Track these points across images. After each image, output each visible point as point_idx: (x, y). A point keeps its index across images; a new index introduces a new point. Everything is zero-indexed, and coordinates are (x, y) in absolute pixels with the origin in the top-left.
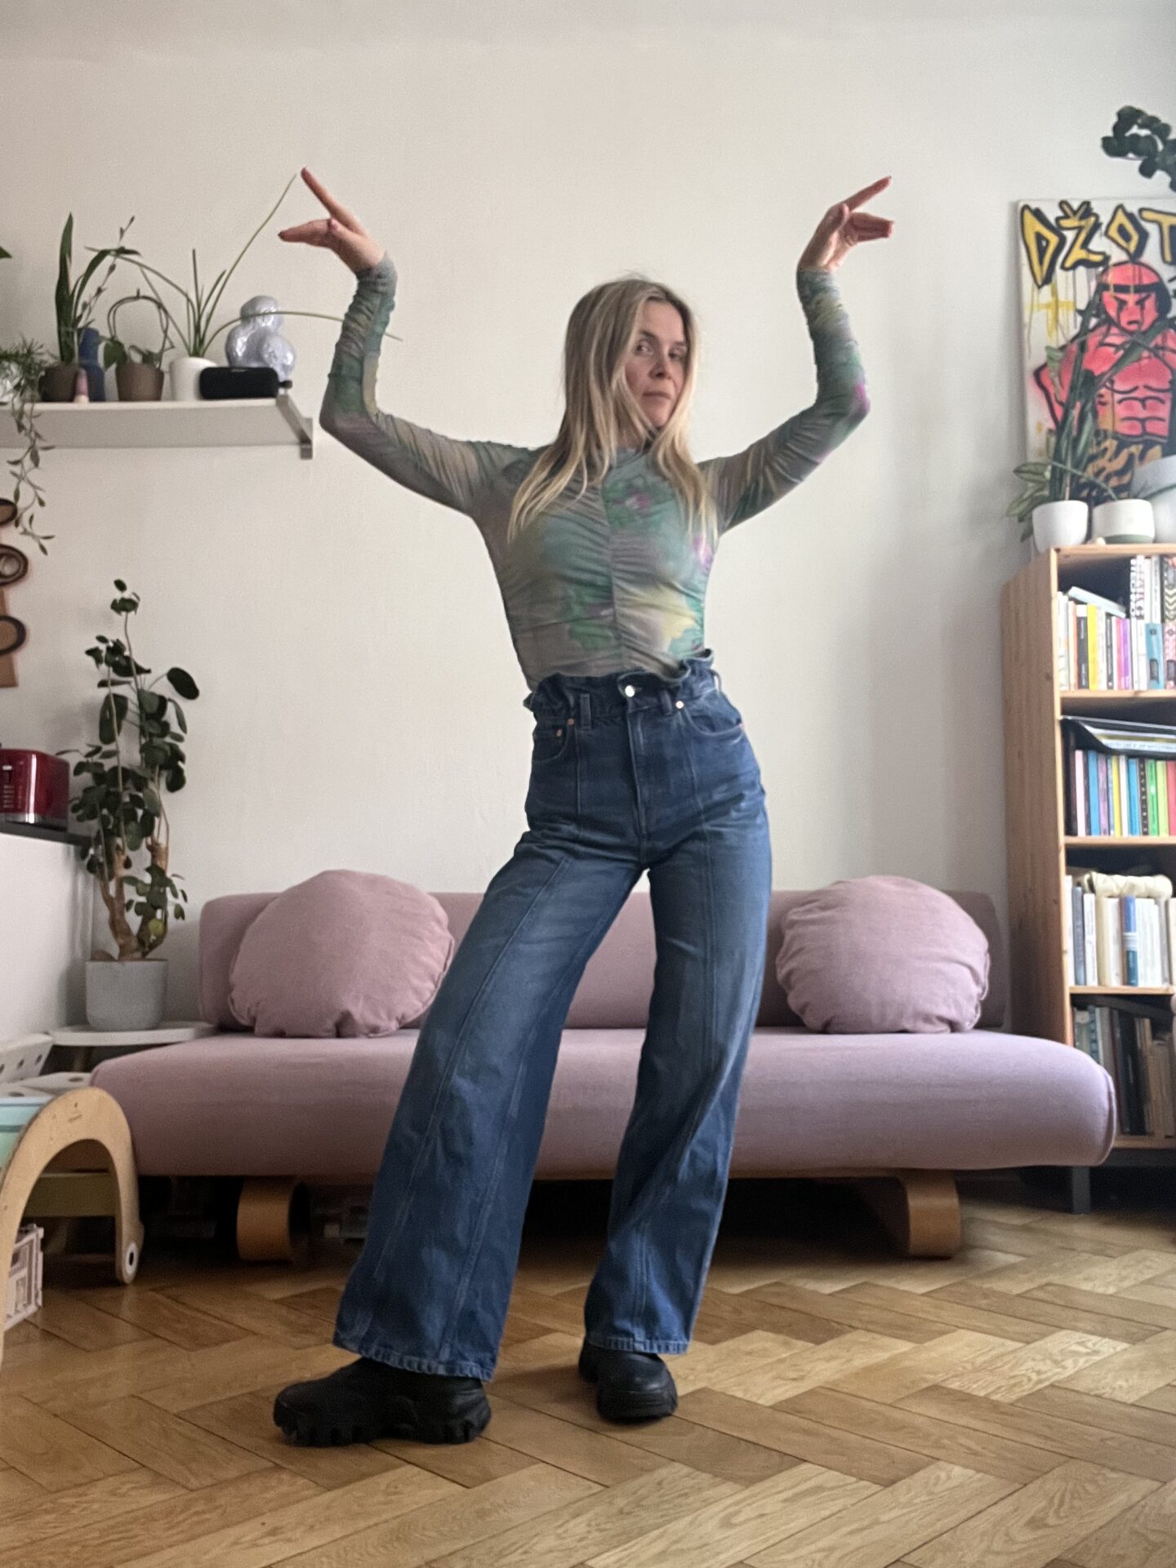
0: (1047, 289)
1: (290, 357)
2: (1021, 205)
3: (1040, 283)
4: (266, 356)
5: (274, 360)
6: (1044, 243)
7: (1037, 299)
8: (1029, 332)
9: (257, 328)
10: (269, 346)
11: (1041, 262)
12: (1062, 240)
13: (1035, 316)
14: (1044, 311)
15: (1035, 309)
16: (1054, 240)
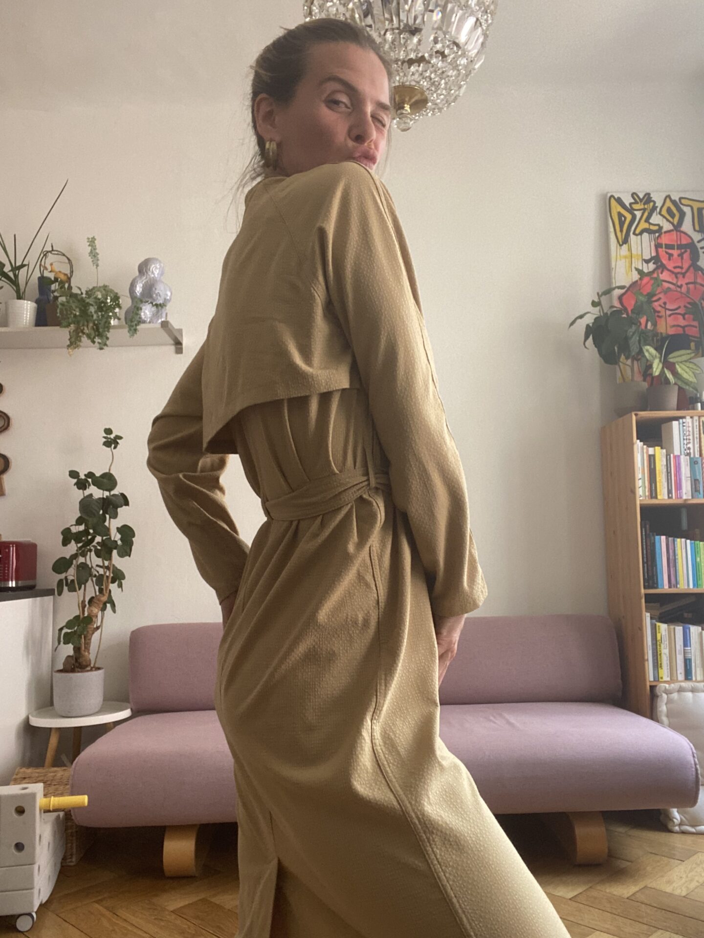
0: (625, 247)
1: (169, 294)
2: (609, 195)
3: (621, 243)
4: (154, 295)
5: (159, 298)
6: (623, 218)
7: (618, 253)
8: (615, 273)
9: (148, 276)
10: (156, 289)
11: (621, 231)
12: (634, 217)
13: (617, 263)
14: (623, 260)
15: (618, 260)
16: (629, 217)
